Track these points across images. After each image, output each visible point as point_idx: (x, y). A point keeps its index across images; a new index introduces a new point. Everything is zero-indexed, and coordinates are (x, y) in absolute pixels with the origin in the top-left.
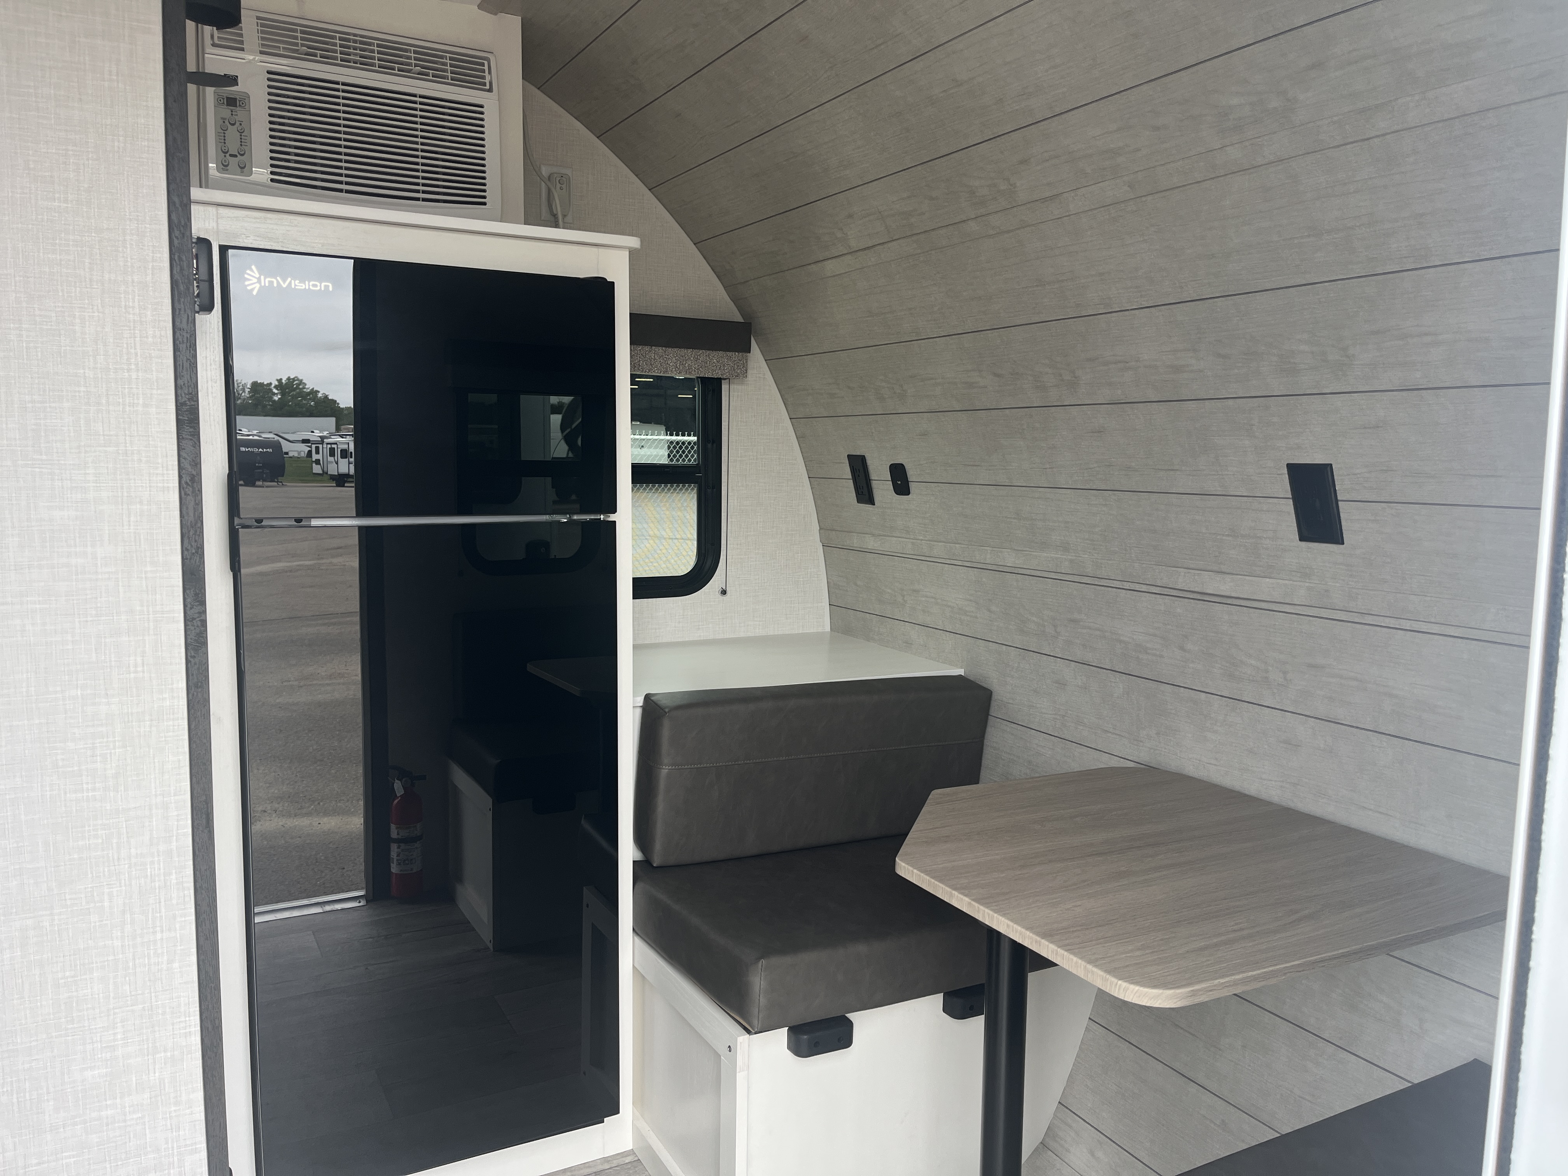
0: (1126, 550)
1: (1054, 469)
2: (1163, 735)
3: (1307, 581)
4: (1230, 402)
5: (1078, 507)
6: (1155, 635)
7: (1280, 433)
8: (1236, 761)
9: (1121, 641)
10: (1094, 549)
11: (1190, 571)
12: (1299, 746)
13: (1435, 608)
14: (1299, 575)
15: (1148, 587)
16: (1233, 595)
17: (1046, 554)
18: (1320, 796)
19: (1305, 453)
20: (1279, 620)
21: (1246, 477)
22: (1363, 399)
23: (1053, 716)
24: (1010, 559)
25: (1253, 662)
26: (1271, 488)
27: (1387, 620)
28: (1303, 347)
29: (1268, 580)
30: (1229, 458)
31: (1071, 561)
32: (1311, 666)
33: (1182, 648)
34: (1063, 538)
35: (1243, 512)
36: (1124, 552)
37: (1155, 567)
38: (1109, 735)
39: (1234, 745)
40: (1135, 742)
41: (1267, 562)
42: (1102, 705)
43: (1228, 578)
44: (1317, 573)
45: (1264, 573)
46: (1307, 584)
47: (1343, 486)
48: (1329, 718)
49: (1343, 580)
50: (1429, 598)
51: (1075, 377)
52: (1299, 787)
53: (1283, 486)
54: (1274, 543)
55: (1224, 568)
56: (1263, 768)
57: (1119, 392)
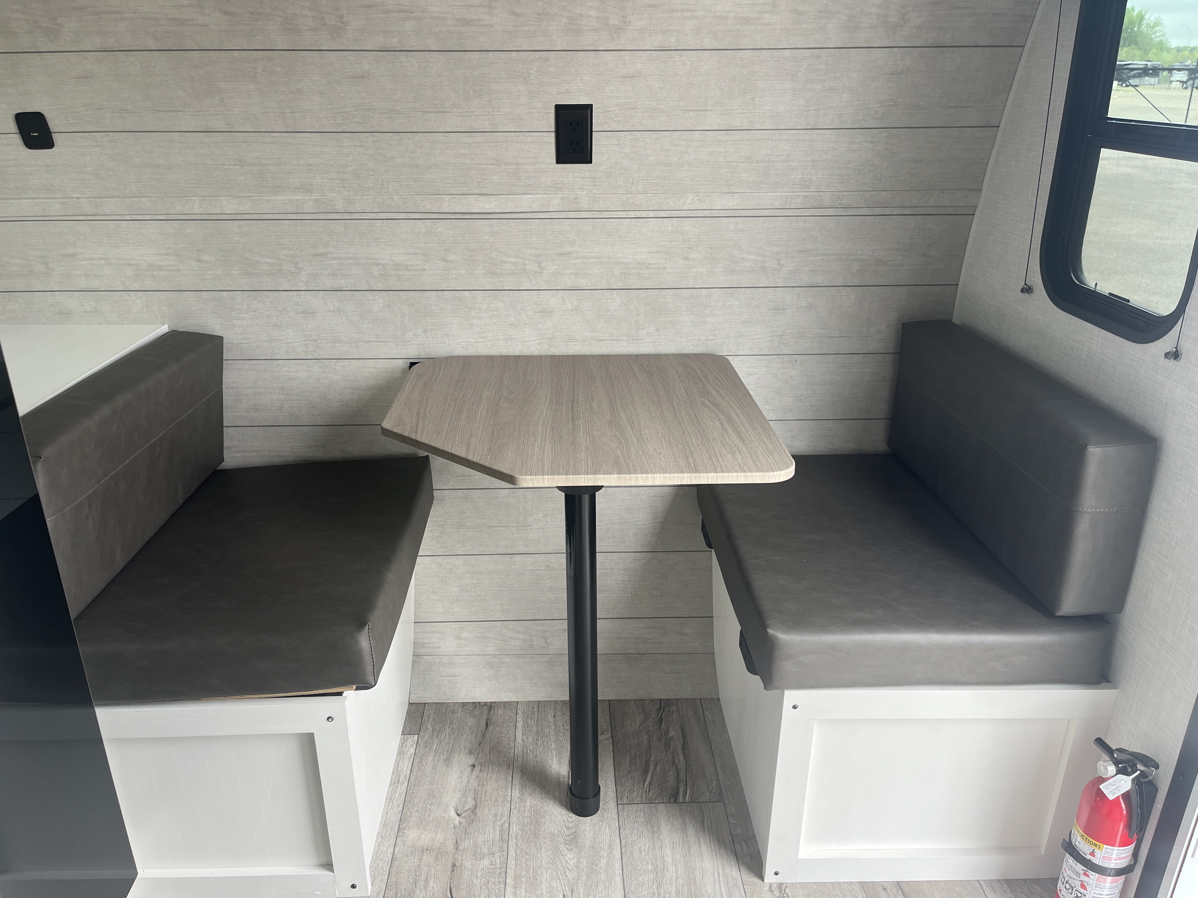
0: (382, 185)
1: (296, 114)
2: (429, 331)
3: (560, 193)
4: (514, 54)
5: (327, 150)
6: (416, 254)
7: (554, 80)
8: (501, 334)
9: (378, 265)
10: (344, 187)
11: (455, 196)
12: (552, 312)
13: (654, 200)
14: (552, 189)
15: (407, 214)
16: (498, 211)
17: (281, 198)
18: (569, 342)
19: (572, 96)
20: (535, 225)
21: (516, 116)
22: (628, 56)
23: (304, 343)
24: (230, 206)
25: (512, 259)
26: (537, 125)
27: (619, 213)
28: (593, 13)
29: (528, 196)
30: (502, 101)
31: (316, 201)
32: (560, 254)
33: (445, 260)
34: (304, 180)
35: (508, 144)
36: (380, 187)
37: (416, 197)
38: (373, 344)
39: (498, 323)
40: (402, 343)
41: (526, 183)
42: (361, 321)
43: (493, 198)
44: (568, 186)
45: (523, 191)
46: (561, 196)
47: (598, 121)
48: (575, 287)
49: (588, 189)
50: (650, 195)
51: (343, 23)
52: (553, 340)
53: (550, 122)
54: (534, 167)
55: (484, 191)
56: (524, 334)
57: (395, 40)
